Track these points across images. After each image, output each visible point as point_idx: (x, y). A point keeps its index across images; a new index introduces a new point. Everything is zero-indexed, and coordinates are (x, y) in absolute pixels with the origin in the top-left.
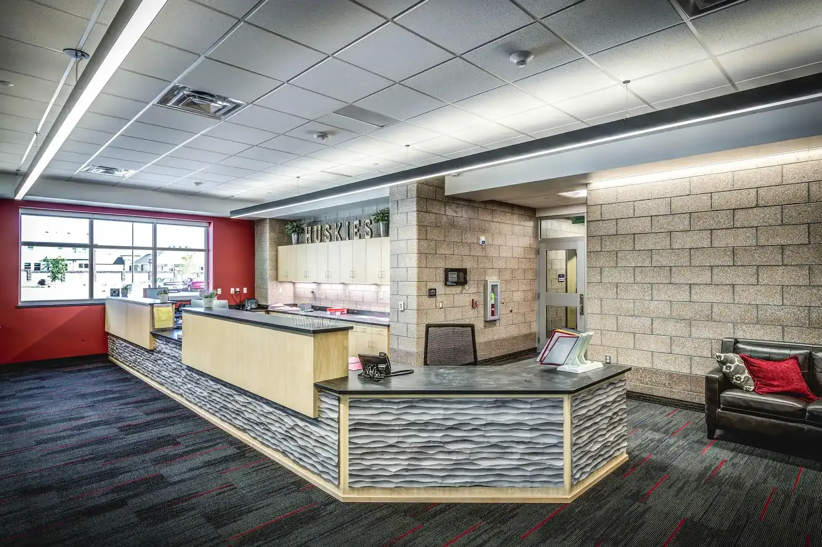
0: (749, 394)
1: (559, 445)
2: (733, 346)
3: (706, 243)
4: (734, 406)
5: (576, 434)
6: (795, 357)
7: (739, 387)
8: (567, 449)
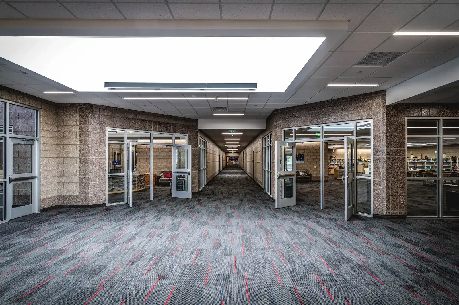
0: (163, 178)
1: (136, 183)
2: (162, 172)
3: (159, 154)
4: (161, 180)
5: (138, 182)
6: (170, 173)
7: (162, 178)
8: (137, 184)
